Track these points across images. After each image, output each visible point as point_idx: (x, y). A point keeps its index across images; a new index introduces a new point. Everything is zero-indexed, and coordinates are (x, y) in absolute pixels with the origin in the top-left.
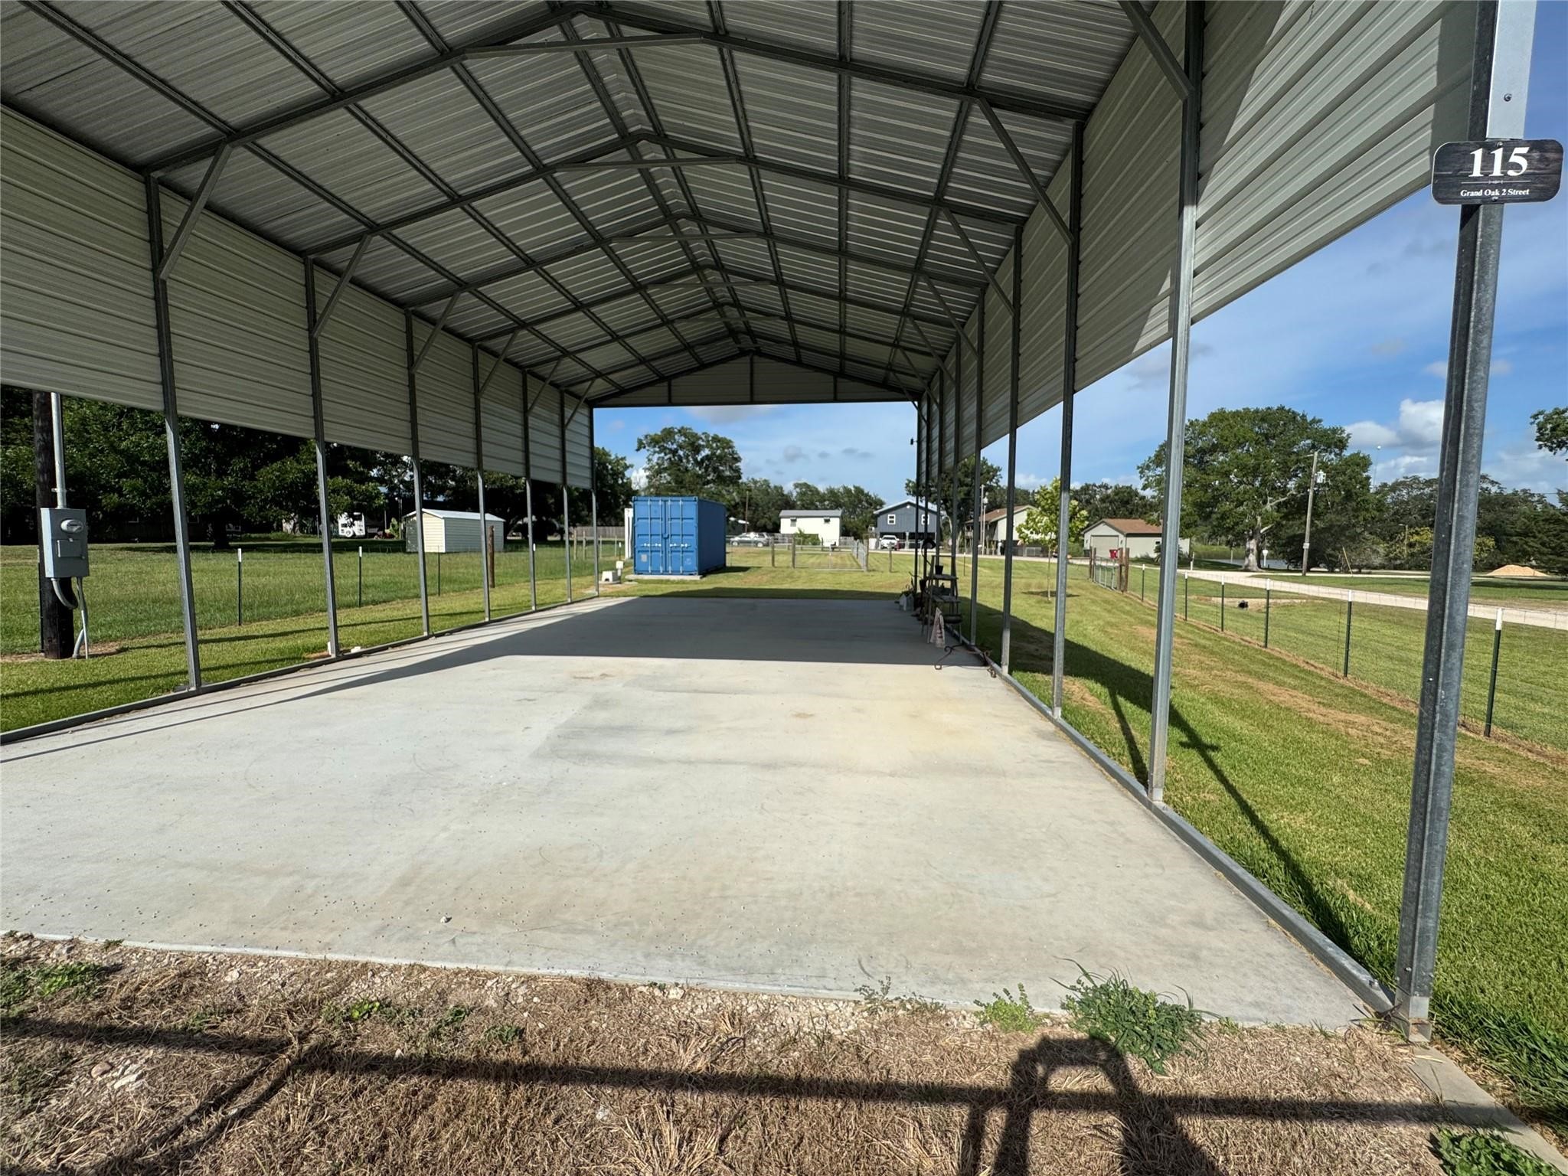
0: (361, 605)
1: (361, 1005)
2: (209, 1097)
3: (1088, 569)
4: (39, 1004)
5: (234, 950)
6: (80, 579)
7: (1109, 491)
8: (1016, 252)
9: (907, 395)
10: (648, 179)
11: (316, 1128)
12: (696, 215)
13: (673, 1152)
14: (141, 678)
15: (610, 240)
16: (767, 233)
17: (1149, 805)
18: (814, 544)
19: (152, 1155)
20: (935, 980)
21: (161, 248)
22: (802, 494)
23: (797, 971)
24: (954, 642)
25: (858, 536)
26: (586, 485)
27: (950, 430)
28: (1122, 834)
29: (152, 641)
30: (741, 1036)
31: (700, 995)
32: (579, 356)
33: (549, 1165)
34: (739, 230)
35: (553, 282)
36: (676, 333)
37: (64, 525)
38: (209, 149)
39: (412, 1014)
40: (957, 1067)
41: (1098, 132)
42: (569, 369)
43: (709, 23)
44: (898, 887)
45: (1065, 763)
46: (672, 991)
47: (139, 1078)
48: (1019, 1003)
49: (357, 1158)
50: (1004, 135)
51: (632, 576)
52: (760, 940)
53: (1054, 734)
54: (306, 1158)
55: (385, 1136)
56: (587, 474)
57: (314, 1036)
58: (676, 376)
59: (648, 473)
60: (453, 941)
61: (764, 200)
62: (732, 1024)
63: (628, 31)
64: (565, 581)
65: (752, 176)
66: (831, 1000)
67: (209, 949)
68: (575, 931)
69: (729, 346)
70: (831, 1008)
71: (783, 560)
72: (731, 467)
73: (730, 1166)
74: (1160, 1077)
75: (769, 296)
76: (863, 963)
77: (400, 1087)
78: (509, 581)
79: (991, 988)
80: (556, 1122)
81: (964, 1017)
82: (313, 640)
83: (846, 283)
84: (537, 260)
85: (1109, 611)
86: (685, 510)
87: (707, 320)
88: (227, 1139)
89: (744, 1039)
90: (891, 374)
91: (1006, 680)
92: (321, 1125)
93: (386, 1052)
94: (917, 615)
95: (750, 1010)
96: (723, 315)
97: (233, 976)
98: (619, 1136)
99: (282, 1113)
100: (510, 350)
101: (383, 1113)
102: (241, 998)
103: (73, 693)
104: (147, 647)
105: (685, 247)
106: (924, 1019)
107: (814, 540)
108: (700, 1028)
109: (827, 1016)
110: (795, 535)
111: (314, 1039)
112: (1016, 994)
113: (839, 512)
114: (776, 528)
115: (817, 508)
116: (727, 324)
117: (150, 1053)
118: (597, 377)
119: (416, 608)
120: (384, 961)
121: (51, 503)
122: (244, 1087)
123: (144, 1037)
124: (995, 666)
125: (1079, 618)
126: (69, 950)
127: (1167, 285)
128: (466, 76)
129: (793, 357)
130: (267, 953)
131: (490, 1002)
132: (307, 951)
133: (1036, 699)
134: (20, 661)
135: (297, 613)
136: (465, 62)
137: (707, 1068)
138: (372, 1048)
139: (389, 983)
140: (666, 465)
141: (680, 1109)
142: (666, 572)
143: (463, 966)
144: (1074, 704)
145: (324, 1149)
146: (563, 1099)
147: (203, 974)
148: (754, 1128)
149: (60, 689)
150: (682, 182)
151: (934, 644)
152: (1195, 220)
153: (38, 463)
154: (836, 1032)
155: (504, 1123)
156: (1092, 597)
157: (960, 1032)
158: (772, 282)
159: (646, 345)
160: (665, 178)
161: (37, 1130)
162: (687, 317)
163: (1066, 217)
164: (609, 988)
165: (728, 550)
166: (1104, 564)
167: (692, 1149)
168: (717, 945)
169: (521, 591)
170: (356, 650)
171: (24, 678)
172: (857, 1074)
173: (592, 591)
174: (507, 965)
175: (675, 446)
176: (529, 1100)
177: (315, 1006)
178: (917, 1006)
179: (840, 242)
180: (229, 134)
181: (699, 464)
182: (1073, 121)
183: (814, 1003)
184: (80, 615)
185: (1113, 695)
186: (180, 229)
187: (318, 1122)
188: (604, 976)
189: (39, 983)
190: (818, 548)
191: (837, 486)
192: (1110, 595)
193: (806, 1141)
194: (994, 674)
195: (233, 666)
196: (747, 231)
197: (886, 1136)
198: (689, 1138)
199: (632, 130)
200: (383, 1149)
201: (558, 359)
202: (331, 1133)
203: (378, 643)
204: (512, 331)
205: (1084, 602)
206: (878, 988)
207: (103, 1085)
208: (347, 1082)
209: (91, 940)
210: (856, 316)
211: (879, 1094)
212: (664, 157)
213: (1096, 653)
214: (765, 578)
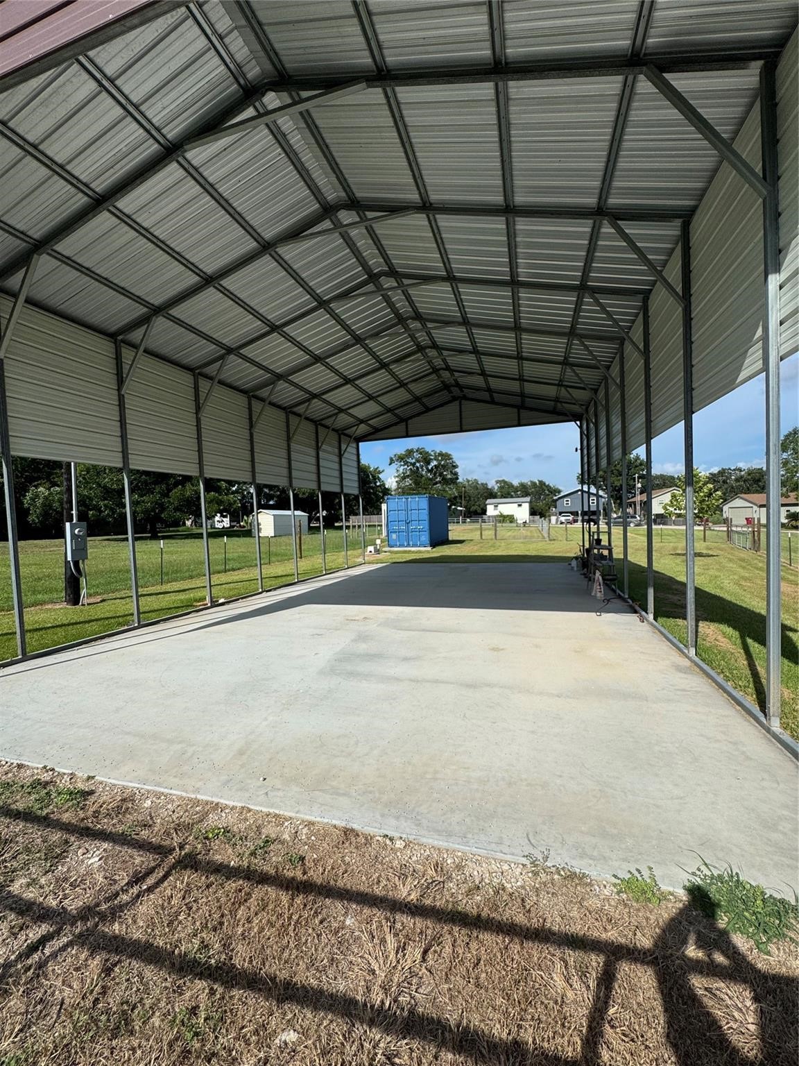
0: (225, 572)
1: (214, 830)
2: (133, 877)
3: (726, 533)
4: (55, 810)
5: (149, 788)
6: (83, 561)
7: (743, 473)
8: (644, 314)
9: (571, 418)
10: (387, 299)
11: (186, 905)
12: (418, 316)
13: (392, 956)
14: (111, 618)
15: (365, 339)
16: (465, 322)
17: (768, 730)
18: (511, 522)
19: (104, 907)
20: (583, 855)
21: (122, 377)
22: (501, 488)
23: (482, 837)
24: (611, 595)
25: (542, 515)
26: (356, 492)
27: (603, 441)
28: (743, 753)
29: (118, 595)
30: (442, 880)
31: (416, 847)
32: (349, 411)
33: (316, 950)
34: (447, 323)
35: (332, 369)
36: (409, 391)
37: (76, 531)
38: (144, 321)
39: (241, 839)
40: (596, 924)
41: (700, 226)
42: (343, 420)
43: (419, 201)
44: (558, 781)
45: (698, 692)
46: (398, 842)
47: (100, 859)
48: (649, 881)
49: (207, 927)
50: (625, 237)
51: (387, 549)
52: (458, 812)
53: (689, 668)
54: (180, 922)
55: (222, 916)
56: (356, 485)
57: (187, 846)
58: (411, 418)
59: (397, 479)
60: (267, 793)
61: (462, 302)
62: (436, 871)
63: (370, 215)
64: (343, 553)
65: (453, 289)
66: (506, 862)
67: (137, 785)
68: (338, 794)
69: (445, 395)
70: (506, 867)
71: (488, 534)
72: (451, 472)
73: (430, 972)
74: (766, 957)
75: (470, 361)
76: (530, 836)
77: (232, 885)
78: (311, 554)
79: (626, 866)
80: (321, 922)
81: (605, 886)
82: (199, 594)
83: (522, 348)
84: (322, 356)
85: (744, 568)
86: (420, 504)
87: (429, 381)
88: (141, 903)
89: (443, 882)
90: (559, 404)
91: (652, 624)
92: (189, 903)
93: (226, 863)
94: (584, 574)
95: (449, 862)
96: (439, 376)
97: (148, 803)
98: (359, 938)
99: (168, 892)
100: (307, 412)
101: (223, 900)
102: (152, 818)
103: (78, 626)
104: (115, 599)
105: (413, 337)
106: (573, 884)
107: (511, 519)
108: (414, 871)
109: (502, 873)
110: (497, 516)
111: (188, 848)
112: (646, 873)
113: (528, 499)
114: (484, 512)
115: (512, 497)
116: (442, 382)
117: (105, 845)
118: (361, 423)
119: (255, 573)
120: (227, 803)
121: (71, 520)
122: (151, 873)
123: (103, 836)
124: (643, 613)
125: (717, 574)
126: (71, 779)
127: (759, 332)
128: (278, 258)
129: (488, 399)
130: (166, 791)
131: (286, 837)
132: (186, 792)
133: (675, 641)
134: (55, 607)
135: (191, 577)
136: (277, 250)
137: (417, 900)
138: (218, 858)
139: (230, 817)
140: (408, 473)
141: (398, 926)
142: (408, 545)
143: (271, 811)
144: (708, 645)
145: (190, 918)
146: (326, 907)
147: (133, 801)
148: (447, 947)
149: (73, 624)
150: (408, 298)
151: (595, 596)
152: (778, 284)
153: (65, 497)
154: (509, 886)
155: (290, 918)
156: (729, 556)
157: (602, 897)
158: (471, 353)
159: (389, 400)
160: (397, 297)
161: (51, 883)
162: (416, 380)
163: (679, 289)
164: (358, 835)
165: (450, 528)
166: (739, 529)
167: (404, 955)
168: (428, 813)
169: (316, 561)
170: (222, 601)
171: (57, 617)
172: (520, 919)
173: (360, 560)
174: (297, 813)
175: (414, 461)
176: (305, 905)
177: (189, 827)
178: (568, 873)
179: (515, 321)
180: (155, 310)
181: (430, 471)
182: (681, 220)
183: (493, 862)
184: (83, 581)
185: (743, 638)
186: (131, 365)
187: (187, 901)
188: (355, 826)
189: (56, 797)
190: (514, 525)
191: (526, 480)
192: (744, 555)
193: (482, 962)
194: (642, 620)
195: (157, 611)
196: (453, 322)
197: (540, 968)
198: (404, 947)
199: (375, 271)
200: (221, 924)
201: (336, 414)
202: (194, 909)
203: (234, 596)
204: (309, 400)
205: (722, 560)
206: (540, 857)
207: (83, 861)
208: (203, 878)
209: (80, 775)
210: (530, 369)
211: (536, 936)
212: (396, 285)
213: (730, 602)
214: (476, 548)
